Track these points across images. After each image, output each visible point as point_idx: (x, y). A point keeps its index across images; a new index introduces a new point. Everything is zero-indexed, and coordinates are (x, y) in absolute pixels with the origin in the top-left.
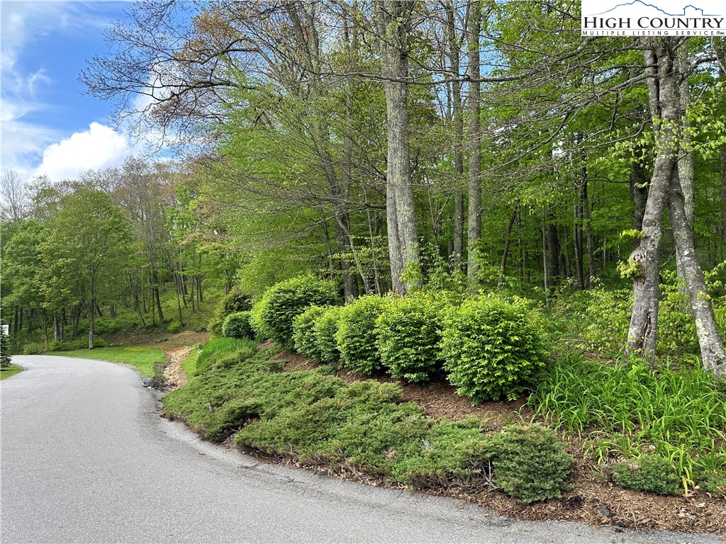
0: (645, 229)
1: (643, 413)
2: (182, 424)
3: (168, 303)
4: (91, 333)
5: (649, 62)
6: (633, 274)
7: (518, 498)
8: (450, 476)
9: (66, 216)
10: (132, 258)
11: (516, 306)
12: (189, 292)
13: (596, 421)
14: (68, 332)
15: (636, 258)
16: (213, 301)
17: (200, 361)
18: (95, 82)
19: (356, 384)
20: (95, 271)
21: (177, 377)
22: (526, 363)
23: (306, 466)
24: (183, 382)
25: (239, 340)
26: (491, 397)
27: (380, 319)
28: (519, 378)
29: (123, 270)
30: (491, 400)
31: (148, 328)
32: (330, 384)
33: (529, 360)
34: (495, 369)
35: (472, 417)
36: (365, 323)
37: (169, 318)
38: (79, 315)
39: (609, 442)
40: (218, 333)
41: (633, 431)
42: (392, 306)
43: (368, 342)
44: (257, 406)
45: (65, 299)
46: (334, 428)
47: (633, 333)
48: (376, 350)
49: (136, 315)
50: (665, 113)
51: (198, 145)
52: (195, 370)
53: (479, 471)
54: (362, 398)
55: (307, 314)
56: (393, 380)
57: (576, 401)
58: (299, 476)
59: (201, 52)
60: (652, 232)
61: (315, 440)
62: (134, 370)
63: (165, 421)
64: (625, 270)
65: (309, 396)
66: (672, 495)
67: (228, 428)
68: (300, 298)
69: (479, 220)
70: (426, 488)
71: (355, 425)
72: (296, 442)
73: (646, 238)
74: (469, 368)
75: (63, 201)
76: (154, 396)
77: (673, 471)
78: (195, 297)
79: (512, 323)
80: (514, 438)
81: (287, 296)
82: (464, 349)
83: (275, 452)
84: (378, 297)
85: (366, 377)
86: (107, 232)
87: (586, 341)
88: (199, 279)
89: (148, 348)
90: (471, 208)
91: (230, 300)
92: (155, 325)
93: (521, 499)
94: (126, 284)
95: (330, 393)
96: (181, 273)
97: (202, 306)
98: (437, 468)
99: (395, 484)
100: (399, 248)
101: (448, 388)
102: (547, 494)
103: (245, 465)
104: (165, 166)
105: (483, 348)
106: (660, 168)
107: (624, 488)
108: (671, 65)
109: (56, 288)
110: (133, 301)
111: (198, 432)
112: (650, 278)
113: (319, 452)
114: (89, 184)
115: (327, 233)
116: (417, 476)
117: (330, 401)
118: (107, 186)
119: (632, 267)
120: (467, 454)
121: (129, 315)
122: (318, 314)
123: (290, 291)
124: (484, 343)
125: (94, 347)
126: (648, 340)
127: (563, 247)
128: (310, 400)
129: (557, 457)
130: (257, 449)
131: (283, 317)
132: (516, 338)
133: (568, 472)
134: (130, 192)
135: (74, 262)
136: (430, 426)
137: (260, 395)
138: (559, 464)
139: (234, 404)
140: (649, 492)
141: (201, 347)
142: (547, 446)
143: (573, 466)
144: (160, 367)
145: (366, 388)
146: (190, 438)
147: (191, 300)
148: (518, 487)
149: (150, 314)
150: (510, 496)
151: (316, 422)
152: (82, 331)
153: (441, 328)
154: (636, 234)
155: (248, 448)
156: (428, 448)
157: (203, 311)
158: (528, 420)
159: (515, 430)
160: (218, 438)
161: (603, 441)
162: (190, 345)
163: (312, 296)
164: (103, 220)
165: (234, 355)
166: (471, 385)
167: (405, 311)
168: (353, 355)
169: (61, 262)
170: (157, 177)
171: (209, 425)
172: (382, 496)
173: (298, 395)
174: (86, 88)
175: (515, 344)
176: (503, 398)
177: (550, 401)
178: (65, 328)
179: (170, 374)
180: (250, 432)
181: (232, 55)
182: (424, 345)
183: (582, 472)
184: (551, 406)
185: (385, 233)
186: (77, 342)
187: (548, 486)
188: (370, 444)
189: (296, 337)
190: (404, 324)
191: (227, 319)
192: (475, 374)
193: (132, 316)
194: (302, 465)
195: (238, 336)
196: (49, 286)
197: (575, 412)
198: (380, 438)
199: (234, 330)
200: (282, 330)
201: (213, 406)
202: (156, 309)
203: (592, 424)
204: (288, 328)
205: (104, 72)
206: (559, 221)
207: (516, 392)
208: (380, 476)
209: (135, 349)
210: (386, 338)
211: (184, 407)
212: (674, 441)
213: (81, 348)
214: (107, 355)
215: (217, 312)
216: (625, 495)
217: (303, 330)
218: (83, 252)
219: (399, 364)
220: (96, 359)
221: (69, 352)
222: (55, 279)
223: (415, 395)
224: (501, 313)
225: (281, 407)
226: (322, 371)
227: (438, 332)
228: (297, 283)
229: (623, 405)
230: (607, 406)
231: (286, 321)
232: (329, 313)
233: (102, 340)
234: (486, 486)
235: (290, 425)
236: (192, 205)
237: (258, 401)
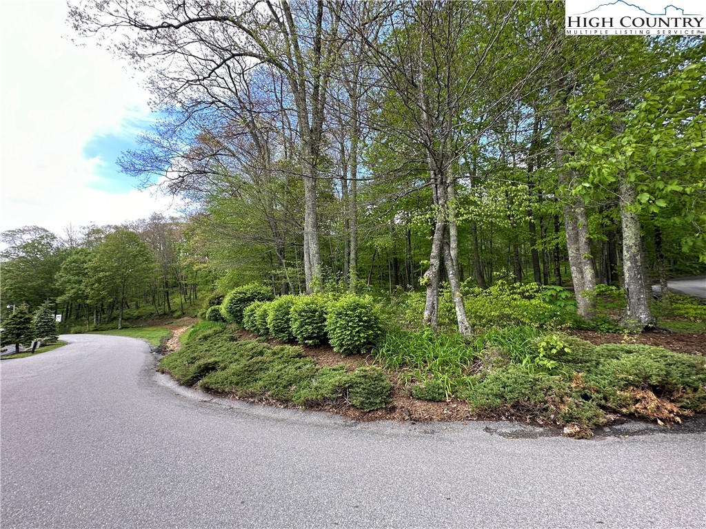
0: (432, 260)
1: (428, 357)
2: (168, 376)
3: (175, 300)
4: (120, 319)
5: (432, 176)
6: (426, 283)
7: (361, 409)
8: (325, 399)
9: (107, 246)
10: (152, 272)
11: (366, 301)
12: (189, 294)
13: (406, 363)
14: (104, 319)
15: (428, 275)
16: (203, 299)
17: (190, 335)
18: (128, 165)
19: (277, 348)
20: (125, 280)
21: (175, 345)
22: (371, 332)
23: (243, 398)
24: (177, 349)
25: (216, 323)
26: (352, 352)
27: (292, 309)
28: (367, 340)
29: (145, 280)
30: (352, 354)
31: (160, 316)
32: (262, 348)
33: (373, 330)
34: (354, 336)
35: (341, 364)
36: (284, 311)
37: (174, 309)
38: (113, 308)
39: (412, 374)
40: (204, 318)
41: (424, 367)
42: (300, 301)
43: (286, 322)
44: (216, 363)
45: (103, 298)
46: (262, 374)
47: (426, 314)
48: (290, 327)
49: (153, 307)
50: (440, 202)
51: (196, 207)
52: (187, 341)
53: (341, 395)
54: (279, 356)
55: (252, 306)
56: (300, 344)
57: (396, 352)
58: (237, 405)
59: (200, 154)
60: (435, 262)
61: (248, 382)
62: (146, 342)
63: (159, 374)
64: (422, 281)
65: (248, 355)
66: (440, 401)
67: (196, 377)
68: (249, 297)
69: (356, 254)
70: (312, 407)
71: (273, 372)
72: (237, 384)
73: (432, 265)
74: (340, 336)
75: (107, 237)
76: (156, 358)
77: (441, 388)
78: (192, 297)
79: (364, 310)
80: (361, 375)
81: (241, 296)
82: (338, 325)
83: (224, 391)
84: (293, 296)
85: (284, 343)
86: (135, 256)
87: (405, 319)
88: (195, 285)
89: (159, 328)
90: (352, 248)
91: (213, 298)
92: (165, 314)
93: (364, 409)
94: (147, 288)
95: (261, 353)
96: (184, 282)
97: (196, 302)
98: (318, 395)
99: (294, 406)
100: (310, 268)
101: (330, 348)
102: (377, 405)
103: (205, 399)
104: (177, 218)
105: (348, 324)
106: (438, 229)
107: (418, 399)
108: (442, 179)
109: (97, 291)
110: (151, 299)
111: (177, 381)
112: (434, 285)
113: (250, 389)
114: (126, 227)
115: (271, 259)
116: (307, 400)
117: (260, 358)
118: (138, 229)
119: (426, 280)
120: (335, 385)
121: (148, 308)
122: (258, 306)
123: (243, 293)
124: (349, 322)
125: (122, 328)
126: (434, 318)
127: (401, 269)
128: (248, 358)
129: (384, 384)
130: (212, 389)
131: (238, 308)
132: (366, 318)
133: (389, 392)
134: (153, 233)
135: (111, 275)
136: (317, 370)
137: (219, 356)
138: (384, 388)
139: (202, 362)
140: (430, 400)
141: (193, 327)
142: (379, 378)
143: (392, 388)
144: (165, 340)
145: (282, 350)
146: (172, 384)
147: (190, 298)
148: (362, 403)
149: (162, 307)
150: (357, 409)
151: (250, 371)
152: (115, 318)
153: (326, 314)
154: (427, 263)
155: (207, 389)
156: (315, 383)
157: (196, 305)
158: (371, 364)
159: (362, 370)
160: (189, 384)
161: (409, 373)
162: (187, 326)
163: (256, 296)
164: (133, 249)
165: (210, 332)
166: (342, 346)
167: (307, 304)
168: (277, 330)
169: (101, 274)
170: (171, 224)
171: (185, 376)
172: (285, 414)
173: (242, 356)
174: (121, 168)
175: (365, 321)
176: (359, 352)
177: (382, 352)
178: (103, 316)
179: (171, 344)
180: (209, 379)
181: (219, 157)
182: (317, 323)
183: (397, 391)
184: (383, 355)
185: (303, 260)
186: (110, 325)
187: (378, 401)
188: (281, 383)
189: (245, 320)
190: (306, 312)
191: (210, 310)
192: (343, 339)
193: (150, 308)
194: (240, 398)
195: (216, 320)
196: (92, 289)
197: (395, 359)
198: (287, 379)
199: (214, 316)
200: (237, 316)
201: (189, 363)
202: (167, 304)
203: (403, 364)
204: (241, 315)
205: (134, 160)
206: (398, 256)
207: (366, 348)
208: (286, 402)
209: (150, 329)
210: (296, 320)
211: (171, 364)
212: (443, 372)
213: (113, 329)
214: (130, 333)
215: (204, 305)
216: (418, 403)
217: (249, 316)
218: (118, 269)
219: (302, 335)
220: (122, 335)
221: (104, 332)
222: (96, 285)
223: (312, 353)
224: (358, 305)
225: (232, 362)
226: (259, 340)
227: (325, 316)
228: (248, 288)
229: (419, 353)
230: (411, 354)
231: (240, 310)
232: (266, 305)
233: (127, 324)
234: (345, 403)
235: (234, 374)
236: (192, 242)
237: (216, 359)
